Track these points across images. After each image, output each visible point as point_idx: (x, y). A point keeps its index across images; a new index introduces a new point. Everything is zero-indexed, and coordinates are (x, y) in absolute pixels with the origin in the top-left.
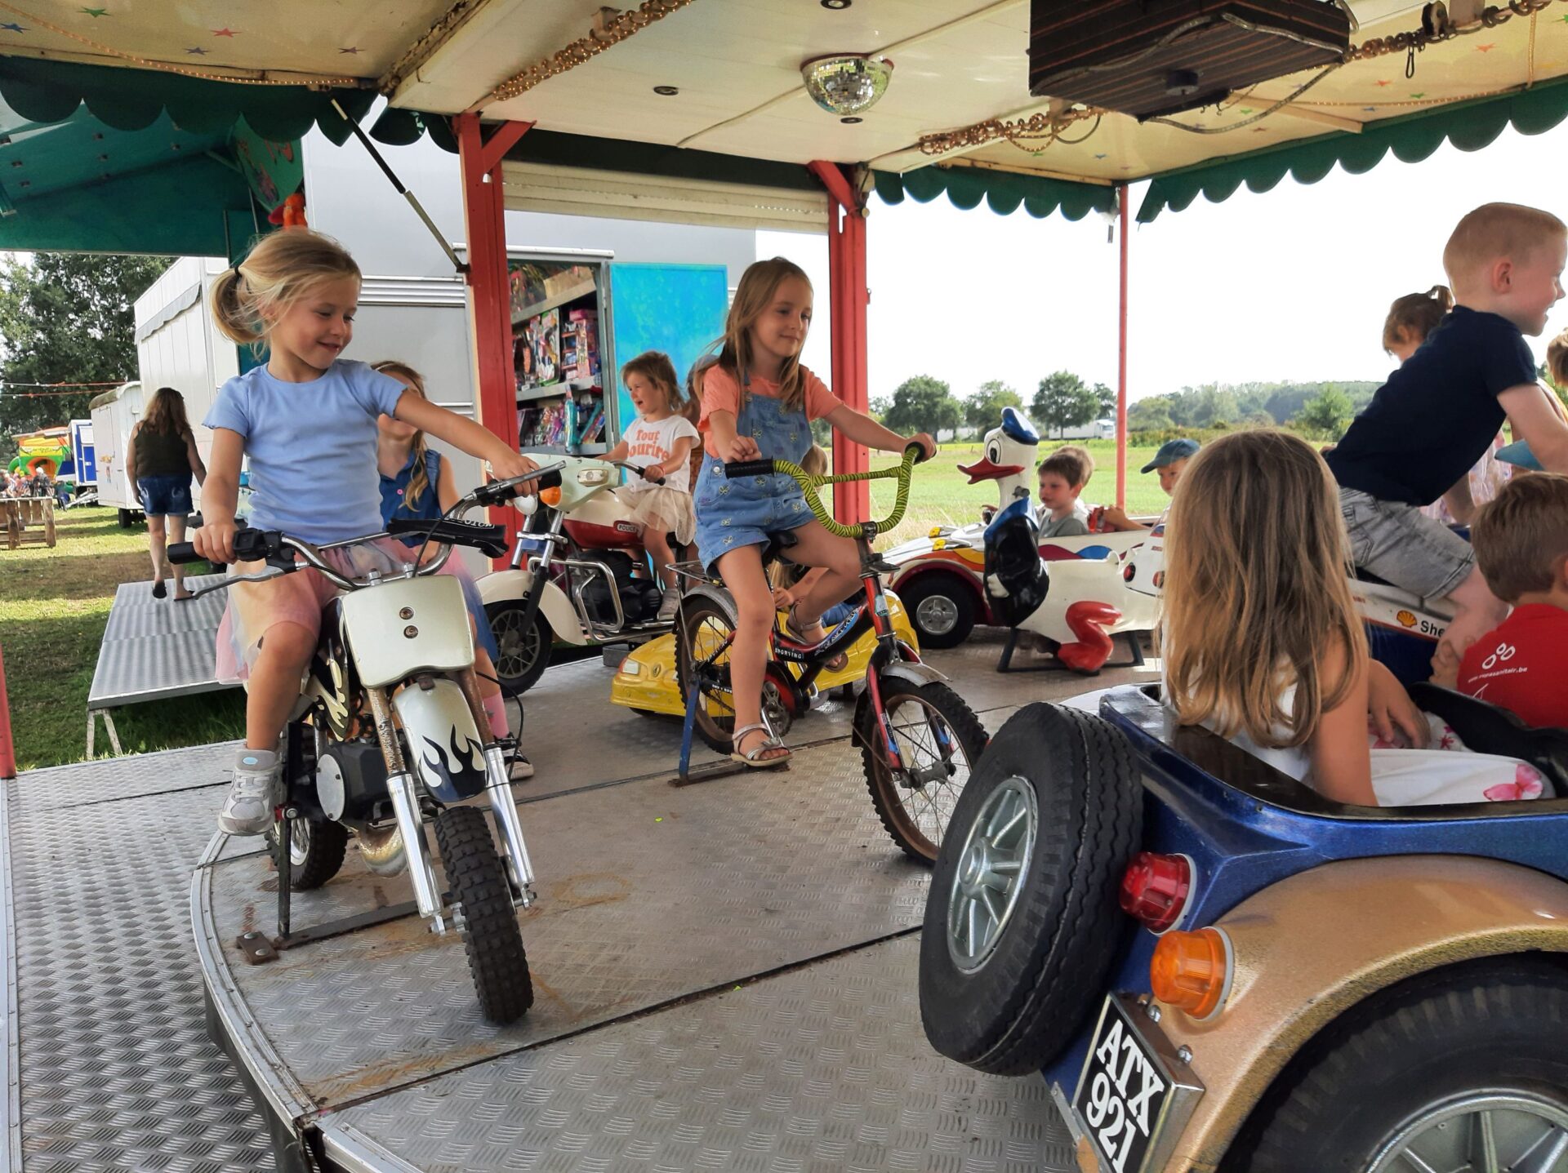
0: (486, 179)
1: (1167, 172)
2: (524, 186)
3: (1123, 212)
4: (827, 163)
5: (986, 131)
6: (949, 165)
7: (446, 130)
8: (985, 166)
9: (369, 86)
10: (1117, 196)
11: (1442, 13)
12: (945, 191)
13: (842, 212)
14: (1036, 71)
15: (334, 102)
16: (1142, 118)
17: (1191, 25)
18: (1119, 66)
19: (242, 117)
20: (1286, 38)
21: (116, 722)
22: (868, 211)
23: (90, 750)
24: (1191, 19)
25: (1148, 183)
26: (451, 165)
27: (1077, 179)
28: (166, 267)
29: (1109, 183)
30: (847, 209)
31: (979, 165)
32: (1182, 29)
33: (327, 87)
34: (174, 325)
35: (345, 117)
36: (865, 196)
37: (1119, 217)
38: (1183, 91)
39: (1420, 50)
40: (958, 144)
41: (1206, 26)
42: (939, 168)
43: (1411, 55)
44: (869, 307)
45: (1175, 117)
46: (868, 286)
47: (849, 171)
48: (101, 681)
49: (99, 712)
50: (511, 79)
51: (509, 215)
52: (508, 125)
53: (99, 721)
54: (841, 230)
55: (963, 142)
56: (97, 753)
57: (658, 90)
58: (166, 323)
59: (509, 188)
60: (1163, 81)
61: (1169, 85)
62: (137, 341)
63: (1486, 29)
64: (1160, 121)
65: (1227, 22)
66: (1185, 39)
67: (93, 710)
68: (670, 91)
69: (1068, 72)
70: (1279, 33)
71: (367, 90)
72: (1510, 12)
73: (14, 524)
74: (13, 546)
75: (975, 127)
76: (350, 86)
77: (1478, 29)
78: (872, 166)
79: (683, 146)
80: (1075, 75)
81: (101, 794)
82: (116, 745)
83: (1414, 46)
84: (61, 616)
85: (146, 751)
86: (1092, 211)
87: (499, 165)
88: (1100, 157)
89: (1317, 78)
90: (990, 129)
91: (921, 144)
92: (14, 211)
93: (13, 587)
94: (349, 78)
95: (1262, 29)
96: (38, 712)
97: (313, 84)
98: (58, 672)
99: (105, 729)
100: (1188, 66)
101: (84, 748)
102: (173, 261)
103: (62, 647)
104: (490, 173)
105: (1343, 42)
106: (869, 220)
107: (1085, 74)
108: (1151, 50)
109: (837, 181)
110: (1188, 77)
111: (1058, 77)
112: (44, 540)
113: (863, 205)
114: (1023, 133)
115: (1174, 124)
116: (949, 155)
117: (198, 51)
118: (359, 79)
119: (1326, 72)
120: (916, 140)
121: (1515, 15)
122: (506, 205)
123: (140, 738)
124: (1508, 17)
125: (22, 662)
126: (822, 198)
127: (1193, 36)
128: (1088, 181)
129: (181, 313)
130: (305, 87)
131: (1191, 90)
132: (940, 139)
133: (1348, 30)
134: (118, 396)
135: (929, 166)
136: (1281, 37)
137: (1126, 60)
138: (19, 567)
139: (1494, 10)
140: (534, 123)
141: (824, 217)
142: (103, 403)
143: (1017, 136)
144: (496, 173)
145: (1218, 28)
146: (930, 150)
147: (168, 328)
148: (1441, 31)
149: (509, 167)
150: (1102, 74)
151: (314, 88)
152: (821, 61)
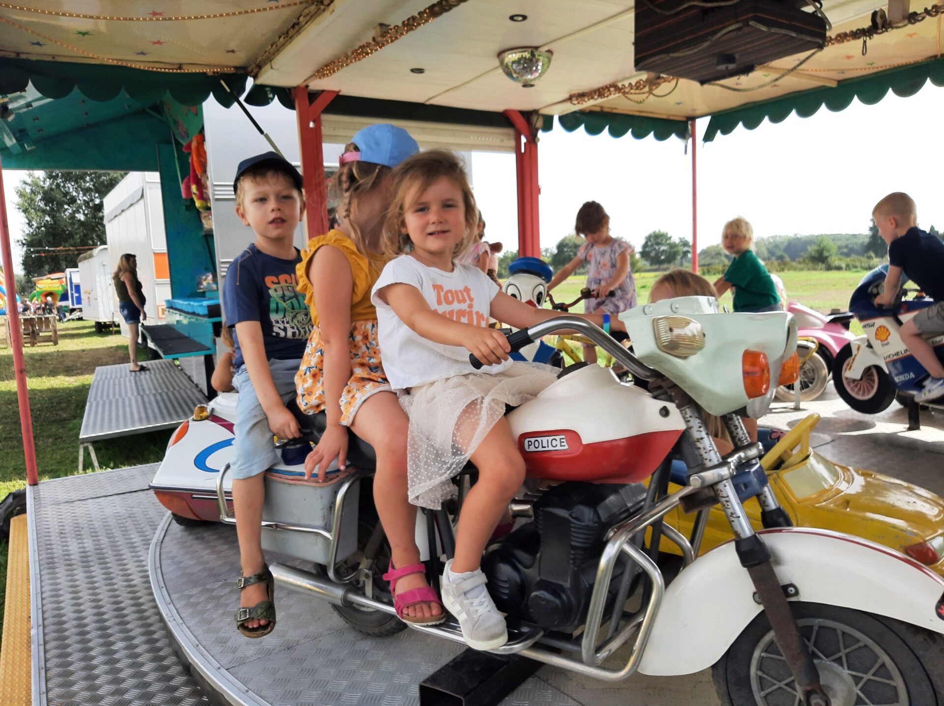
0: (312, 125)
1: (720, 112)
2: (334, 129)
3: (693, 135)
4: (514, 111)
5: (609, 90)
6: (588, 110)
7: (287, 97)
8: (609, 110)
9: (242, 72)
10: (690, 127)
11: (883, 16)
12: (583, 127)
13: (523, 140)
14: (639, 56)
15: (222, 82)
16: (702, 83)
17: (731, 28)
18: (688, 53)
19: (168, 92)
20: (788, 35)
21: (97, 450)
22: (539, 139)
23: (81, 467)
24: (731, 25)
25: (708, 118)
26: (291, 116)
27: (664, 117)
28: (123, 177)
29: (684, 119)
30: (527, 138)
31: (606, 110)
32: (725, 31)
33: (217, 73)
34: (128, 212)
35: (228, 90)
36: (537, 130)
37: (690, 140)
38: (727, 67)
39: (870, 38)
40: (592, 98)
41: (739, 29)
42: (582, 112)
43: (865, 42)
44: (540, 197)
45: (722, 82)
46: (540, 183)
47: (528, 115)
48: (87, 426)
49: (86, 445)
50: (326, 66)
51: (325, 146)
52: (324, 93)
53: (86, 450)
54: (523, 151)
55: (596, 97)
56: (85, 468)
57: (413, 71)
58: (123, 211)
59: (325, 130)
60: (715, 61)
61: (718, 64)
62: (105, 222)
63: (910, 26)
64: (713, 84)
65: (752, 27)
66: (727, 36)
67: (82, 443)
68: (420, 71)
69: (657, 58)
70: (784, 32)
71: (241, 74)
72: (924, 15)
73: (33, 332)
74: (33, 345)
75: (602, 88)
76: (231, 72)
77: (905, 25)
78: (542, 112)
79: (428, 103)
80: (661, 59)
81: (88, 493)
82: (96, 464)
83: (866, 36)
84: (62, 386)
85: (112, 468)
86: (673, 136)
87: (319, 117)
88: (678, 104)
89: (808, 58)
90: (612, 89)
91: (570, 99)
92: (34, 147)
93: (34, 369)
94: (230, 67)
95: (773, 30)
96: (49, 444)
97: (209, 71)
98: (61, 420)
99: (89, 454)
100: (729, 52)
101: (77, 467)
102: (126, 174)
103: (63, 405)
104: (314, 122)
105: (823, 36)
106: (539, 144)
107: (668, 58)
108: (706, 44)
109: (520, 122)
110: (730, 59)
111: (652, 59)
112: (51, 341)
113: (536, 135)
114: (632, 91)
115: (722, 86)
116: (588, 104)
117: (142, 53)
118: (236, 68)
119: (813, 54)
120: (567, 96)
121: (928, 17)
122: (324, 139)
123: (110, 460)
124: (923, 18)
125: (39, 415)
126: (511, 131)
127: (733, 35)
128: (671, 118)
129: (132, 205)
130: (205, 74)
131: (731, 66)
132: (581, 96)
133: (825, 30)
134: (94, 255)
135: (575, 112)
136: (785, 35)
137: (691, 50)
138: (37, 357)
139: (915, 14)
140: (340, 91)
141: (512, 143)
142: (85, 258)
143: (628, 93)
144: (317, 122)
145: (746, 29)
146: (575, 102)
147: (124, 214)
148: (883, 27)
149: (325, 118)
150: (678, 58)
151: (210, 74)
152: (510, 52)
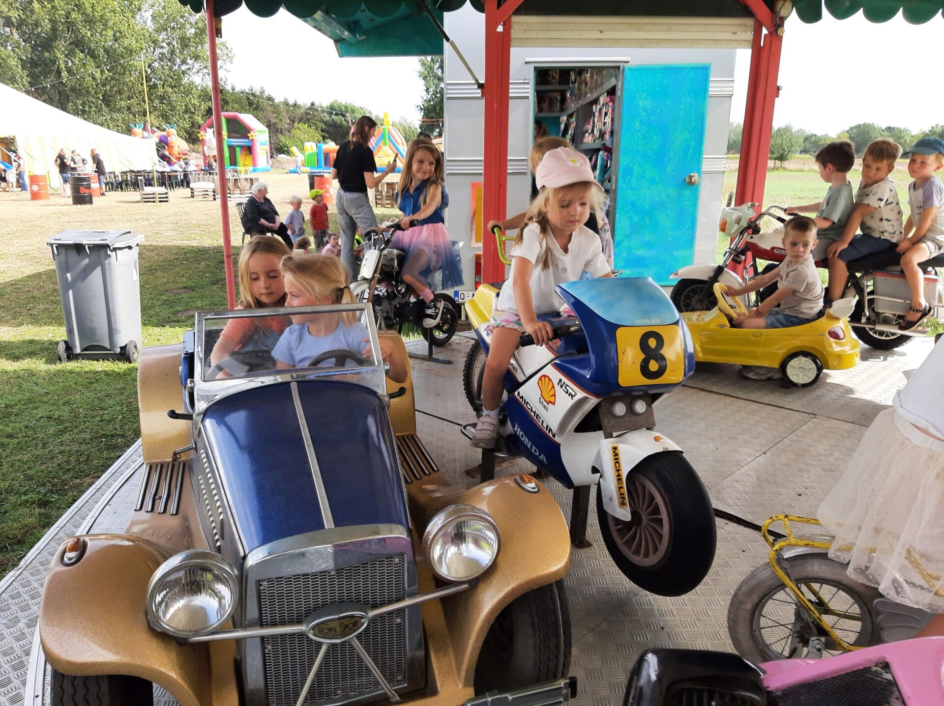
0: (500, 29)
12: (862, 9)
13: (765, 31)
22: (782, 30)
30: (767, 29)
36: (783, 19)
44: (777, 99)
46: (778, 85)
54: (762, 45)
87: (509, 19)
104: (503, 25)
109: (761, 11)
113: (781, 25)
126: (750, 22)
141: (750, 35)
144: (507, 25)
149: (516, 19)
